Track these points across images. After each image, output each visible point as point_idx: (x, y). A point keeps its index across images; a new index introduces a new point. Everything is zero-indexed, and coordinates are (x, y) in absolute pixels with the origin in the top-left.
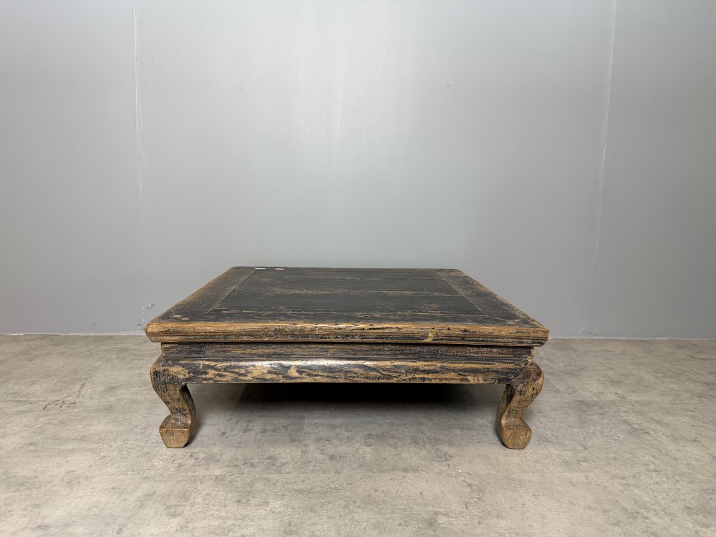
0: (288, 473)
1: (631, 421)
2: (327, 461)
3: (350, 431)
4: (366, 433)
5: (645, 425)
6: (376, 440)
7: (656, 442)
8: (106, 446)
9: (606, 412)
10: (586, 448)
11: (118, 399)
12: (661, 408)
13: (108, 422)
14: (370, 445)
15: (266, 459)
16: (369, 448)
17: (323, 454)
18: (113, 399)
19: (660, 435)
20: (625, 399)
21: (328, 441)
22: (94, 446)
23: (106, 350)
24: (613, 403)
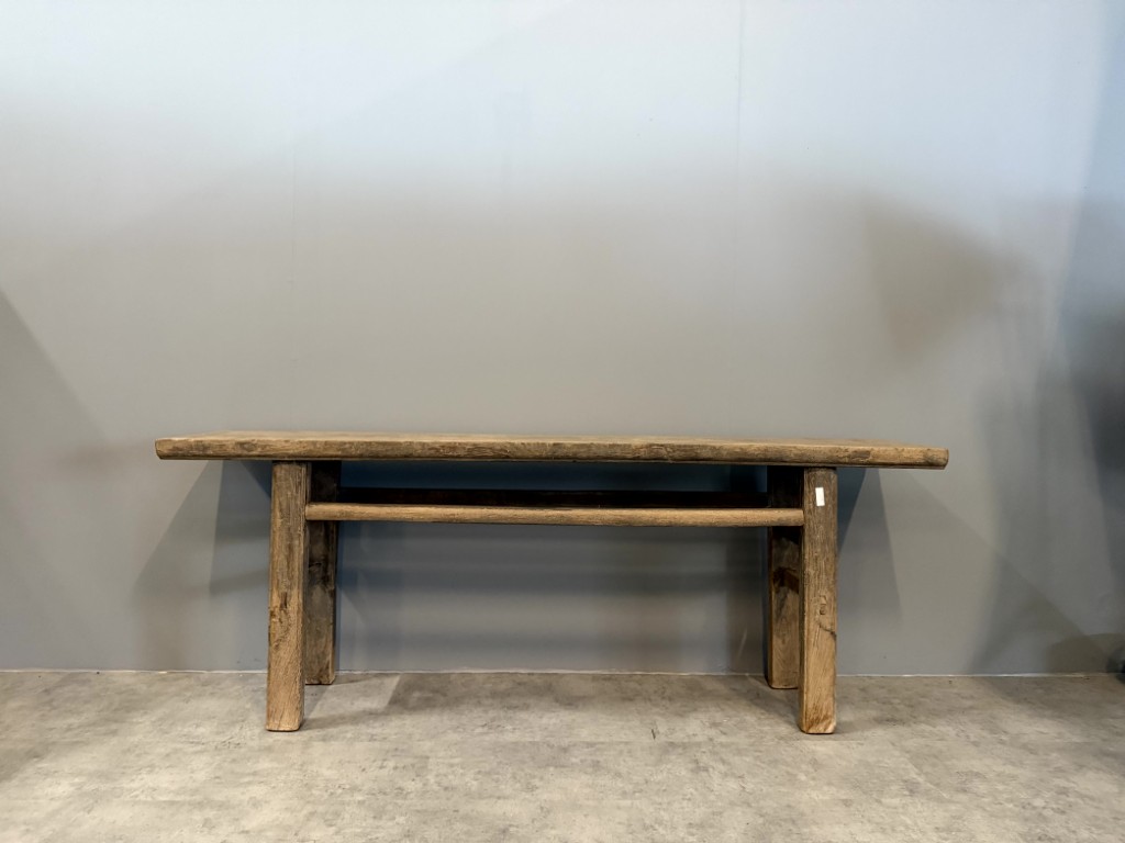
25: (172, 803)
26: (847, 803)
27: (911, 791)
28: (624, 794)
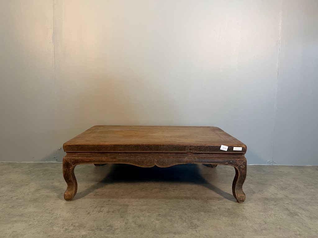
0: (118, 234)
1: (290, 209)
2: (137, 228)
3: (150, 213)
4: (158, 214)
5: (297, 210)
6: (162, 218)
7: (301, 220)
8: (32, 219)
9: (277, 204)
10: (266, 223)
11: (41, 195)
12: (305, 202)
13: (34, 207)
14: (159, 220)
15: (108, 226)
16: (158, 221)
17: (136, 224)
18: (38, 195)
19: (304, 216)
20: (287, 197)
21: (138, 217)
22: (27, 219)
23: (38, 170)
24: (281, 199)
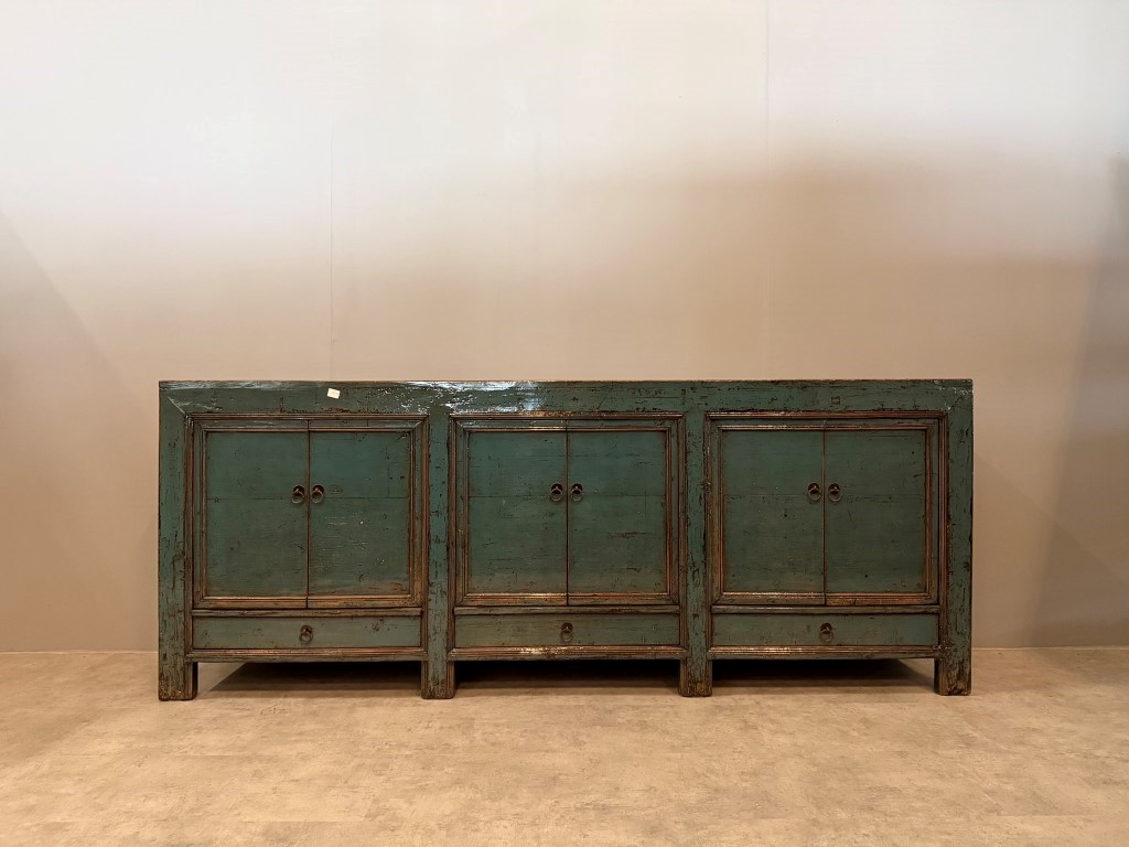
25: (221, 758)
26: (901, 754)
27: (967, 744)
28: (673, 748)
